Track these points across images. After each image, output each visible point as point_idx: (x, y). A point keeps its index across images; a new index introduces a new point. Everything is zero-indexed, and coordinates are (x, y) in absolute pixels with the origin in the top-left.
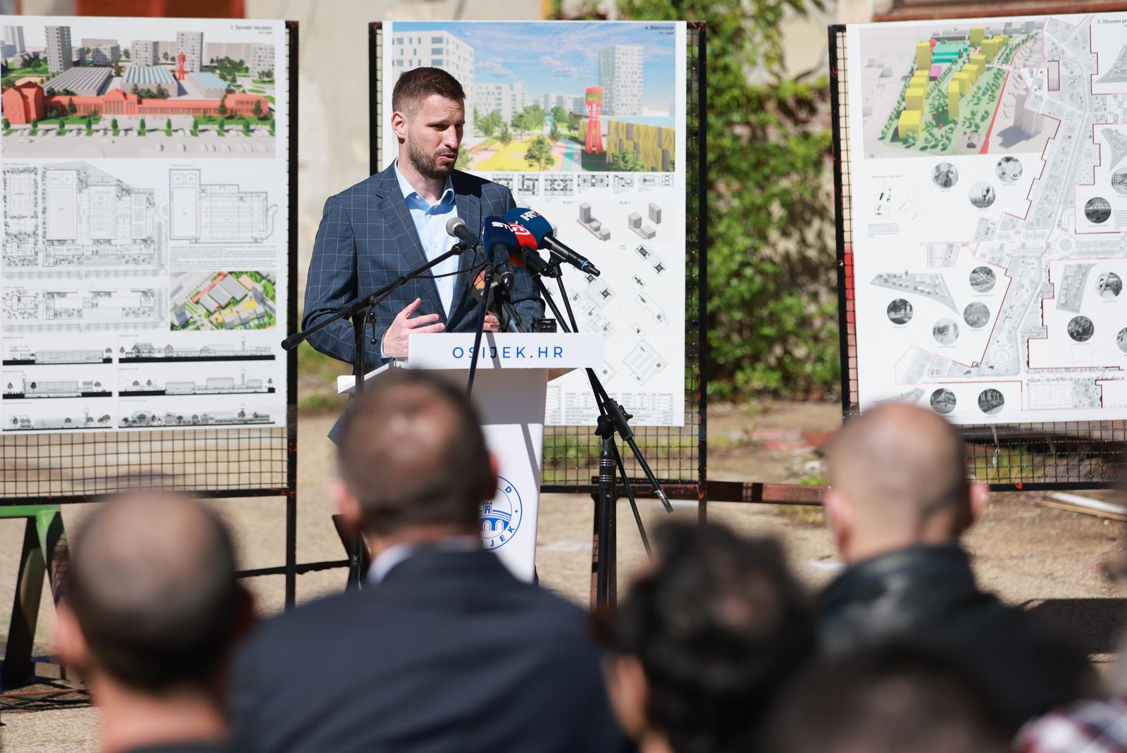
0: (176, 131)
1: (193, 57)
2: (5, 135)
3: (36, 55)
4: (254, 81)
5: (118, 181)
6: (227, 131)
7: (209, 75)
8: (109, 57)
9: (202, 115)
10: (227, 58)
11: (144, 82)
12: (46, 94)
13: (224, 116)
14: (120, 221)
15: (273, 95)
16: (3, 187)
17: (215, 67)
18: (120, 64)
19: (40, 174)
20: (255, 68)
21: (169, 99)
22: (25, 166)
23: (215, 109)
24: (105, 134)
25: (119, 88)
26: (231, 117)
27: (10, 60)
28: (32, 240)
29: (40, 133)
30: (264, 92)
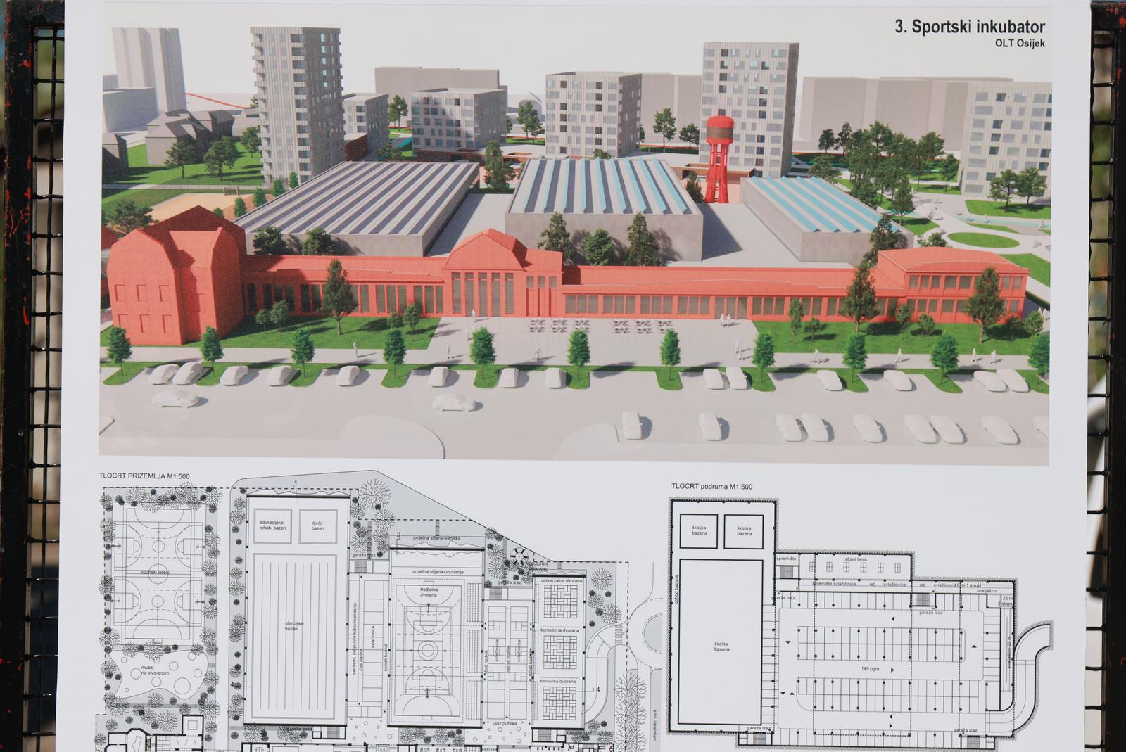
0: (698, 370)
1: (761, 127)
2: (109, 381)
3: (223, 123)
4: (973, 207)
5: (491, 532)
6: (878, 372)
7: (815, 184)
8: (469, 126)
9: (786, 318)
10: (879, 128)
11: (589, 209)
12: (251, 250)
13: (864, 326)
14: (496, 667)
15: (1039, 253)
16: (102, 551)
17: (836, 159)
18: (506, 151)
19: (225, 508)
20: (982, 162)
21: (671, 264)
22: (176, 483)
23: (832, 299)
24: (450, 380)
25: (501, 228)
26: (890, 327)
27: (134, 139)
28: (194, 725)
29: (229, 375)
30: (1015, 244)
